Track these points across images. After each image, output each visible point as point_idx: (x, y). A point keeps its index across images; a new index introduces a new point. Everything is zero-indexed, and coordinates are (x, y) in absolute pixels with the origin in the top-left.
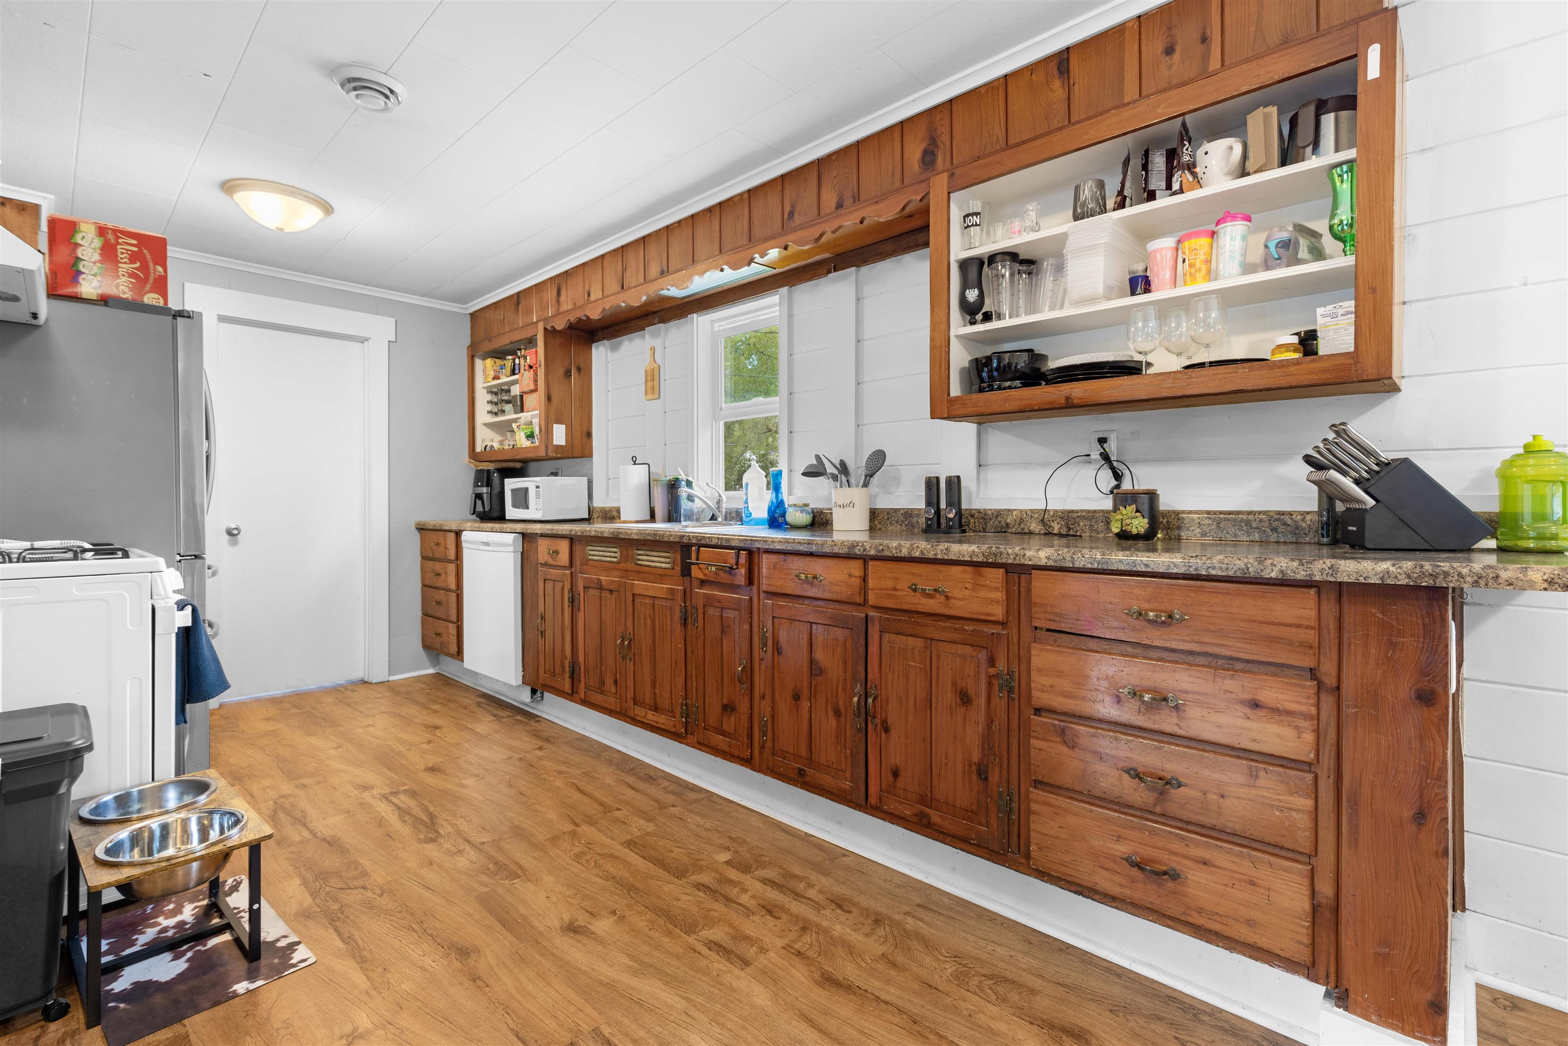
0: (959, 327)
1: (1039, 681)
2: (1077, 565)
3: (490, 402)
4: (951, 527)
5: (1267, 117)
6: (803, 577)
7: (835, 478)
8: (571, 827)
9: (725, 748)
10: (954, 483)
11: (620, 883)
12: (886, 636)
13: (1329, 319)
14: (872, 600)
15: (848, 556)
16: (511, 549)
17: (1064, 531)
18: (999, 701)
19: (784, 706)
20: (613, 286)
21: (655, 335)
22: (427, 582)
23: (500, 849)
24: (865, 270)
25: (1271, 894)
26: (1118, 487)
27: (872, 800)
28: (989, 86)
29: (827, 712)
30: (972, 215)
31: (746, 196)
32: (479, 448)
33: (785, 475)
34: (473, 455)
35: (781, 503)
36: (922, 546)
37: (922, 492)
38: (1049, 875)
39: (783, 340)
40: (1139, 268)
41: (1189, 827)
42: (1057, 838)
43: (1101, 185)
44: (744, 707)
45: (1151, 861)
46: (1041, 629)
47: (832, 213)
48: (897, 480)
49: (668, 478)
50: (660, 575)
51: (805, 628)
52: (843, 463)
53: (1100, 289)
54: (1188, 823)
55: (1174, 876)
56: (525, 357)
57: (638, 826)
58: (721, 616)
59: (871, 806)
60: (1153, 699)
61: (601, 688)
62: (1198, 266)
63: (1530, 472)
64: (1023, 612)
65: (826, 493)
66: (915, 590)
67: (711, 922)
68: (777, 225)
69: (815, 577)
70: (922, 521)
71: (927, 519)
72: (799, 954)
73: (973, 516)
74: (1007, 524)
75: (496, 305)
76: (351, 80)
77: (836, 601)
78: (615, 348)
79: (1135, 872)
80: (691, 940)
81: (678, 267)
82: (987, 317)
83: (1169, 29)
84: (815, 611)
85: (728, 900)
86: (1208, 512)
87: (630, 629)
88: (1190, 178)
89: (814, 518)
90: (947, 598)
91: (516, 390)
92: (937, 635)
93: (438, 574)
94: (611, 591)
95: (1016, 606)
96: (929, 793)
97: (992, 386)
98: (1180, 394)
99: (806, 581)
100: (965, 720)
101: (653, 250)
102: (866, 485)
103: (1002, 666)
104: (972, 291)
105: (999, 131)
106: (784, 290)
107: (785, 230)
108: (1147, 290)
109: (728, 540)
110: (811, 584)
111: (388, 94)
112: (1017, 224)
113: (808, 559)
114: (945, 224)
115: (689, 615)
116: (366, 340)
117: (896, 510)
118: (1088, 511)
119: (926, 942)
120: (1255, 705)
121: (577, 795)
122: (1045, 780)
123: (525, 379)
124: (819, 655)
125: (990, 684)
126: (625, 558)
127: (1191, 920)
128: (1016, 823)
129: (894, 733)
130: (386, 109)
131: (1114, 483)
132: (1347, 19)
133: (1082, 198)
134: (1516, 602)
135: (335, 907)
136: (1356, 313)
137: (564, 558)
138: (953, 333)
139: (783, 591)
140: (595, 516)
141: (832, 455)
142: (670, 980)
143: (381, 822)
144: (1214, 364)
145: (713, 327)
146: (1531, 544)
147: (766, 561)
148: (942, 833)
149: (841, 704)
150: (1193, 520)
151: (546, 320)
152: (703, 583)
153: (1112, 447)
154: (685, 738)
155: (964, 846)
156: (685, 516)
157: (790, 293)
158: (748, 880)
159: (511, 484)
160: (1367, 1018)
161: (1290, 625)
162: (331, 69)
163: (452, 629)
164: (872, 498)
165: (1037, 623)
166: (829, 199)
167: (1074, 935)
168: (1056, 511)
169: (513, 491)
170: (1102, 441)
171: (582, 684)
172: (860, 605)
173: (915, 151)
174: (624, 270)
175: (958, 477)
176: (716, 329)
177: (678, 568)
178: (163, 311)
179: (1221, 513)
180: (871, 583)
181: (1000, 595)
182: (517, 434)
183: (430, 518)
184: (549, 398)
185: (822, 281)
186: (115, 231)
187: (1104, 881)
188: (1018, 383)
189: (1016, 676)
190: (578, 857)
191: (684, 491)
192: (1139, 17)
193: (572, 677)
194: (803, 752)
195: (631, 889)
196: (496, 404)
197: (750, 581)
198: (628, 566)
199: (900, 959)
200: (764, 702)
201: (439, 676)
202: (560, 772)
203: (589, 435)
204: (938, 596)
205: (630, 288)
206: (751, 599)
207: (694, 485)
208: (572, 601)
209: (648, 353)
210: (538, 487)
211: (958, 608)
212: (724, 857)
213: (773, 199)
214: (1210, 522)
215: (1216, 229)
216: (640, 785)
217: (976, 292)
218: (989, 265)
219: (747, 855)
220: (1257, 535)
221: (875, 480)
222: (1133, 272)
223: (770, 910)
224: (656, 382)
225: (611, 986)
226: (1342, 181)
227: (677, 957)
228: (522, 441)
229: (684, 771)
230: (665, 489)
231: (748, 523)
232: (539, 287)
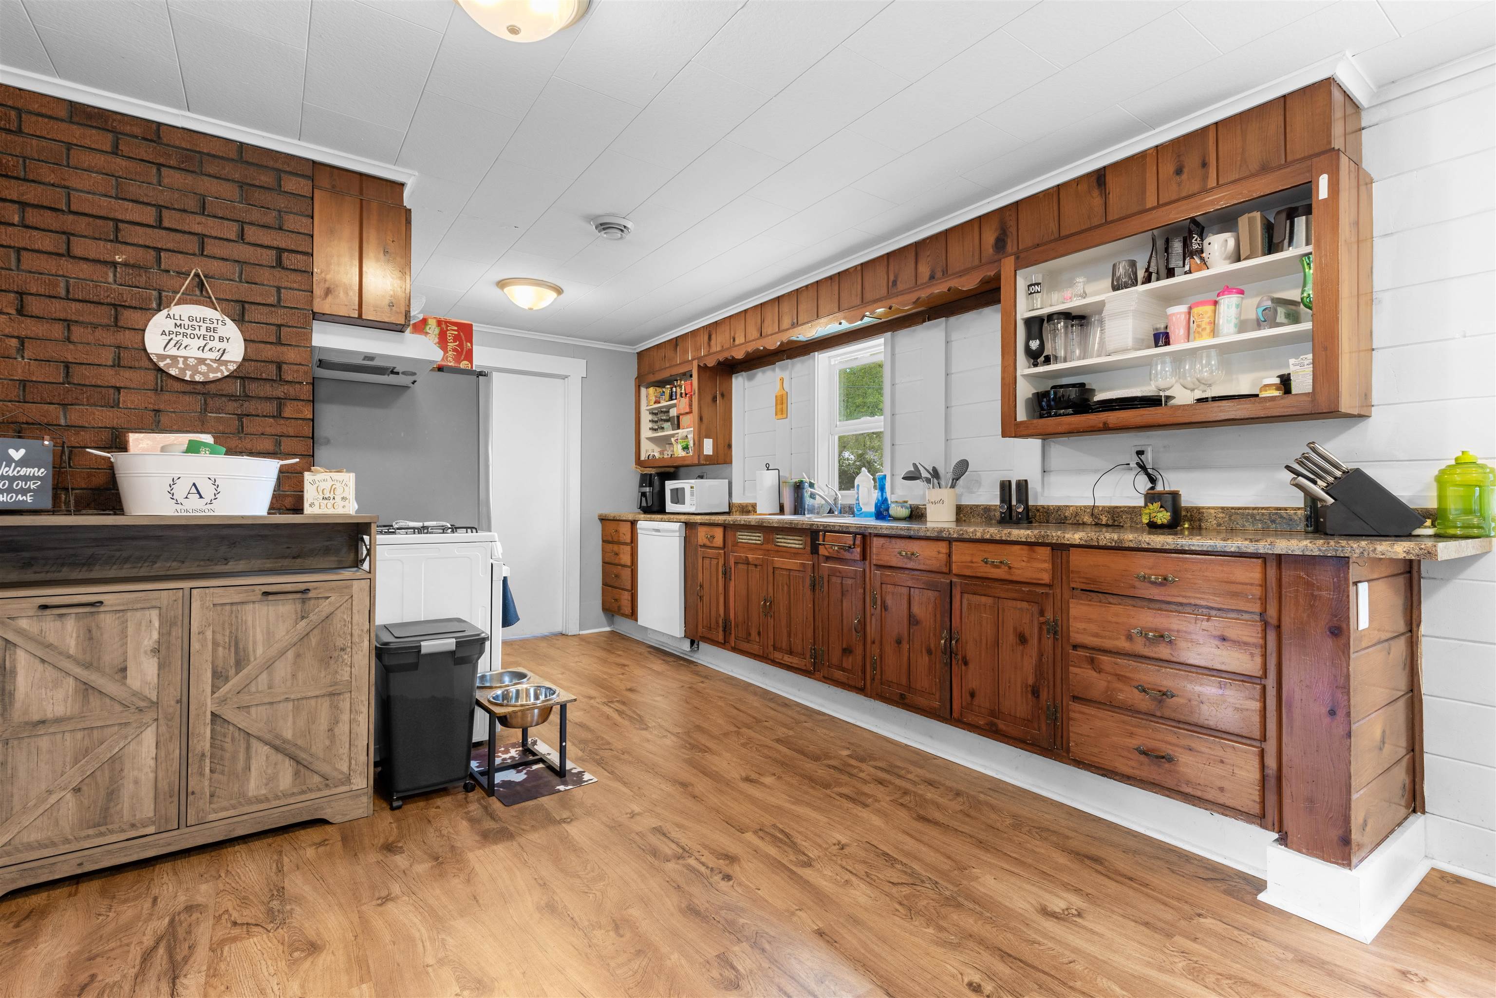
0: (1024, 367)
1: (1076, 626)
2: (1101, 543)
3: (652, 421)
4: (1020, 519)
5: (1251, 221)
6: (904, 553)
7: (928, 481)
8: (736, 729)
9: (845, 680)
10: (1023, 486)
11: (775, 760)
12: (966, 596)
13: (1298, 367)
14: (955, 570)
15: (938, 538)
16: (678, 534)
17: (1110, 523)
18: (1048, 643)
19: (889, 649)
20: (753, 333)
21: (783, 369)
22: (607, 560)
23: (690, 737)
24: (953, 320)
25: (1235, 768)
26: (1152, 488)
27: (955, 715)
28: (1046, 193)
29: (921, 652)
30: (1034, 285)
31: (859, 268)
32: (643, 457)
33: (888, 479)
34: (639, 462)
35: (885, 501)
36: (993, 532)
37: (998, 492)
38: (1084, 764)
39: (887, 372)
40: (1161, 326)
41: (1181, 726)
42: (1088, 736)
43: (1133, 264)
44: (859, 651)
45: (1153, 750)
46: (1077, 589)
47: (925, 284)
48: (979, 483)
49: (794, 480)
50: (794, 553)
51: (905, 591)
52: (935, 469)
53: (1130, 343)
54: (1179, 722)
55: (1169, 759)
56: (680, 387)
57: (782, 732)
58: (842, 583)
59: (955, 719)
60: (1154, 636)
61: (748, 639)
62: (1203, 326)
63: (1458, 478)
64: (1064, 577)
65: (921, 493)
66: (986, 563)
67: (840, 785)
68: (884, 292)
69: (913, 554)
70: (998, 514)
71: (1002, 513)
72: (902, 804)
73: (1038, 511)
74: (1065, 517)
75: (658, 346)
76: (601, 224)
77: (929, 571)
78: (750, 379)
79: (1142, 758)
80: (828, 792)
81: (805, 321)
82: (1047, 360)
83: (1179, 156)
84: (913, 579)
85: (851, 775)
86: (1223, 508)
87: (772, 594)
88: (1198, 261)
89: (911, 512)
90: (1010, 568)
91: (673, 412)
92: (1002, 595)
93: (617, 554)
94: (756, 566)
95: (1059, 574)
96: (997, 708)
97: (1050, 413)
98: (1187, 421)
99: (906, 556)
100: (1022, 655)
101: (786, 307)
102: (953, 486)
103: (1049, 615)
104: (1034, 342)
105: (1053, 226)
106: (888, 334)
107: (889, 295)
108: (1167, 343)
109: (848, 527)
110: (910, 559)
111: (623, 229)
112: (1068, 293)
113: (907, 541)
114: (1012, 293)
115: (817, 582)
116: (567, 377)
117: (977, 506)
118: (1130, 507)
119: (993, 808)
120: (1224, 639)
121: (735, 712)
122: (1080, 695)
123: (682, 404)
124: (916, 610)
125: (1040, 629)
126: (766, 541)
127: (1182, 790)
128: (1060, 727)
129: (971, 666)
130: (621, 238)
131: (1150, 485)
132: (1306, 154)
133: (1118, 274)
134: (1461, 576)
135: (598, 757)
136: (1313, 363)
137: (719, 541)
138: (1019, 373)
139: (889, 564)
140: (734, 510)
141: (926, 463)
142: (816, 808)
143: (608, 717)
144: (1214, 399)
145: (830, 362)
146: (1458, 532)
147: (876, 542)
148: (1006, 736)
149: (932, 646)
150: (1211, 514)
151: (699, 359)
152: (828, 559)
153: (1148, 459)
154: (813, 674)
155: (1022, 745)
156: (808, 510)
157: (892, 337)
158: (864, 766)
159: (670, 485)
160: (1300, 851)
161: (1246, 584)
162: (589, 218)
163: (626, 596)
164: (959, 497)
165: (1072, 585)
166: (924, 270)
167: (1106, 812)
168: (1104, 507)
169: (672, 490)
170: (1140, 453)
171: (733, 635)
172: (946, 573)
173: (990, 237)
174: (762, 322)
175: (1026, 481)
176: (832, 363)
177: (809, 548)
178: (469, 372)
179: (1233, 508)
180: (954, 558)
181: (1047, 566)
182: (675, 446)
183: (610, 511)
184: (701, 419)
185: (919, 328)
186: (446, 322)
187: (1122, 766)
188: (1070, 411)
189: (1060, 623)
190: (744, 745)
191: (808, 491)
192: (1157, 146)
193: (724, 631)
194: (904, 681)
195: (783, 764)
196: (656, 422)
197: (864, 557)
198: (769, 547)
199: (973, 813)
200: (874, 646)
201: (613, 632)
202: (721, 697)
203: (730, 446)
204: (1003, 566)
205: (767, 336)
206: (864, 570)
207: (816, 486)
208: (725, 574)
209: (778, 383)
210: (692, 487)
211: (1018, 576)
212: (845, 753)
213: (881, 271)
214: (1224, 515)
215: (1217, 299)
216: (780, 708)
217: (1038, 342)
218: (1048, 321)
219: (862, 753)
220: (1260, 526)
221: (961, 482)
222: (1157, 329)
223: (881, 782)
224: (784, 406)
225: (779, 808)
226: (1310, 268)
227: (820, 799)
228: (679, 452)
229: (811, 702)
230: (792, 489)
231: (859, 516)
232: (694, 333)
